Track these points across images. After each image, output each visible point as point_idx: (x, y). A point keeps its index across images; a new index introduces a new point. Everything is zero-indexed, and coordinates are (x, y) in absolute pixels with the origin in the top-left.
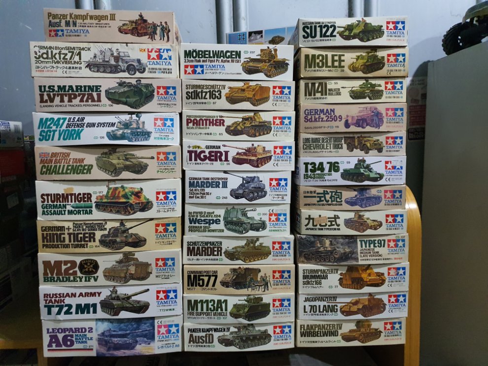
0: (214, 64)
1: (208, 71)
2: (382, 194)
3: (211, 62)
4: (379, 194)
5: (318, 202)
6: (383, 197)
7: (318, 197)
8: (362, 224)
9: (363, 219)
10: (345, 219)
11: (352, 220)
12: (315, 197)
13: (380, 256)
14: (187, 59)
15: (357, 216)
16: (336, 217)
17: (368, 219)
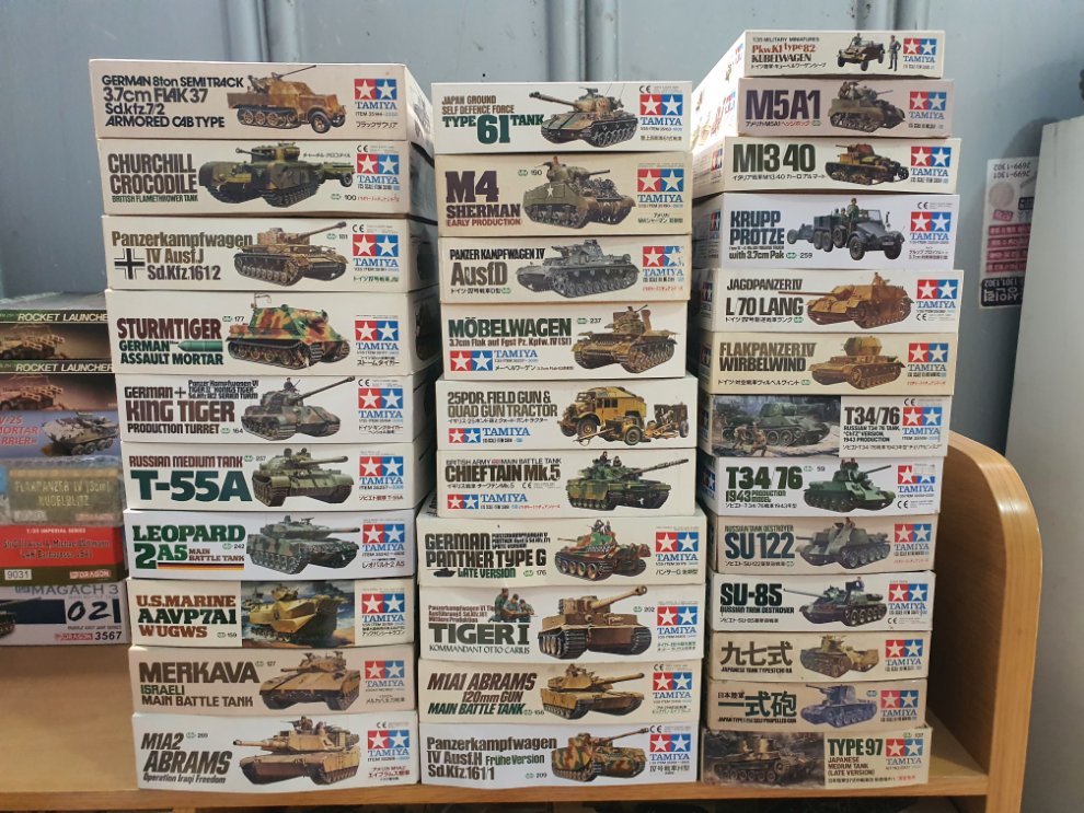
0: (513, 348)
1: (502, 365)
2: (877, 699)
3: (507, 345)
4: (871, 699)
5: (747, 714)
6: (879, 705)
7: (748, 705)
8: (836, 660)
9: (838, 650)
10: (803, 651)
11: (817, 651)
12: (742, 705)
13: (870, 772)
14: (454, 338)
15: (827, 644)
16: (785, 646)
17: (849, 649)
